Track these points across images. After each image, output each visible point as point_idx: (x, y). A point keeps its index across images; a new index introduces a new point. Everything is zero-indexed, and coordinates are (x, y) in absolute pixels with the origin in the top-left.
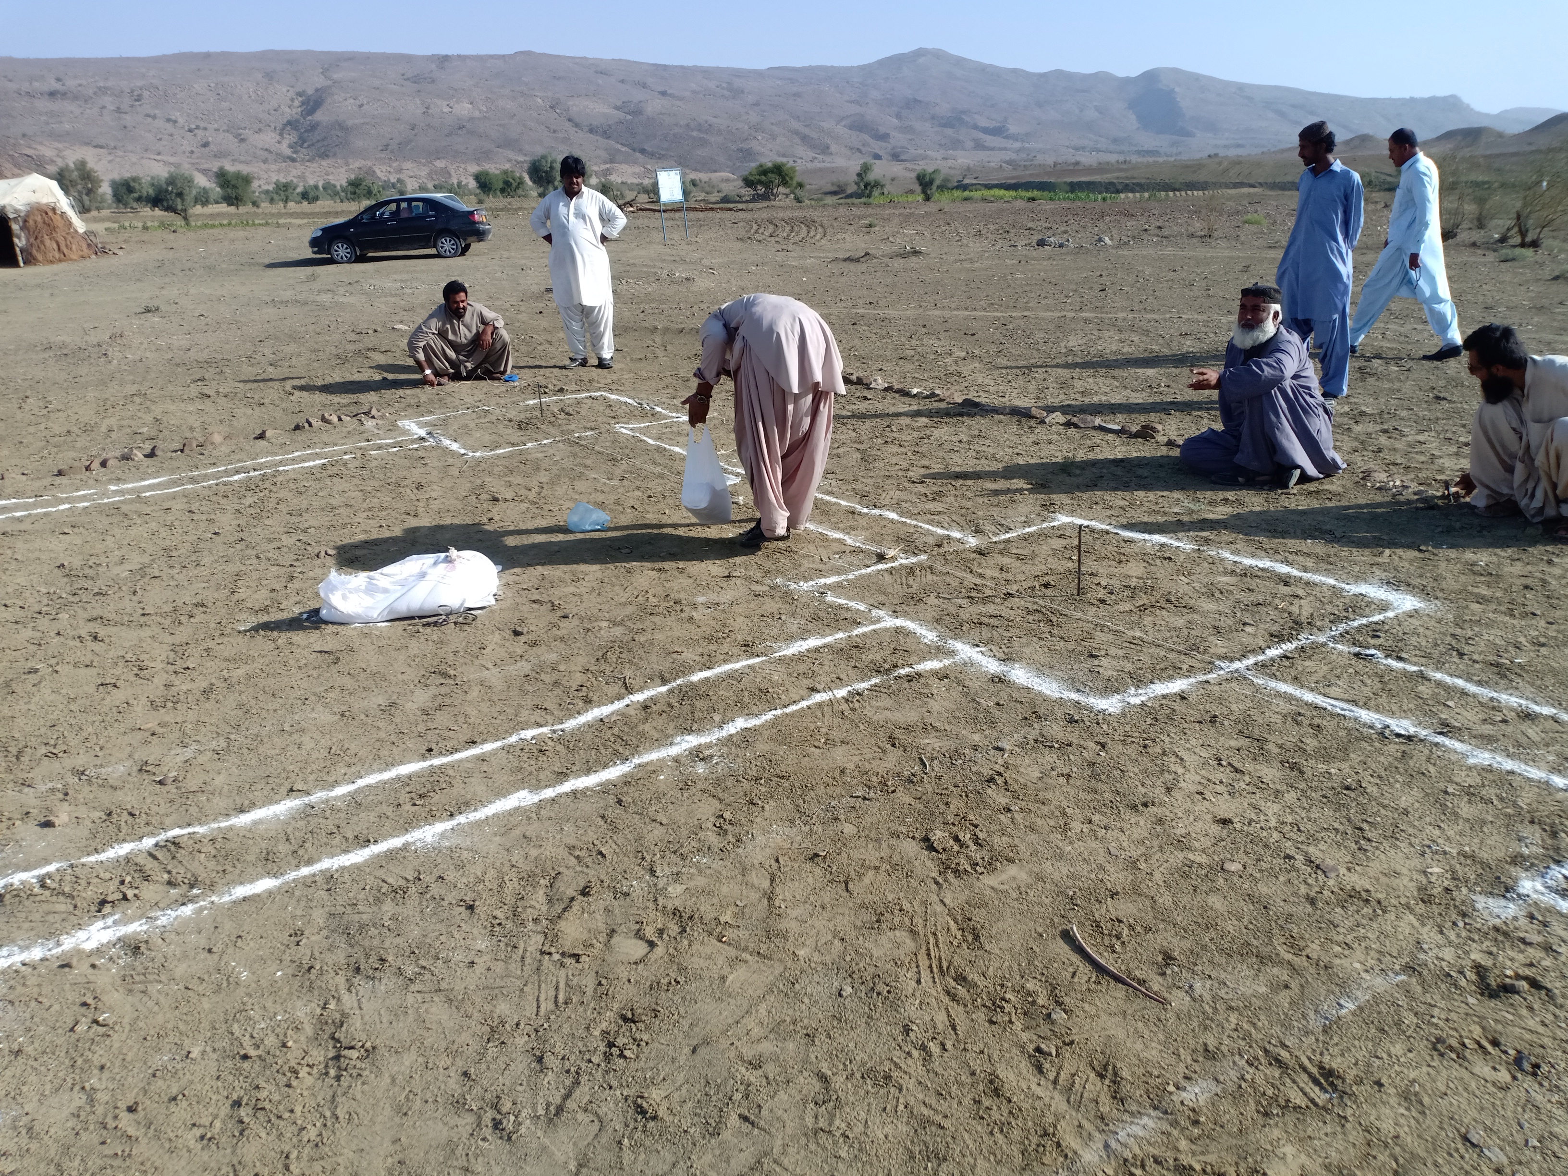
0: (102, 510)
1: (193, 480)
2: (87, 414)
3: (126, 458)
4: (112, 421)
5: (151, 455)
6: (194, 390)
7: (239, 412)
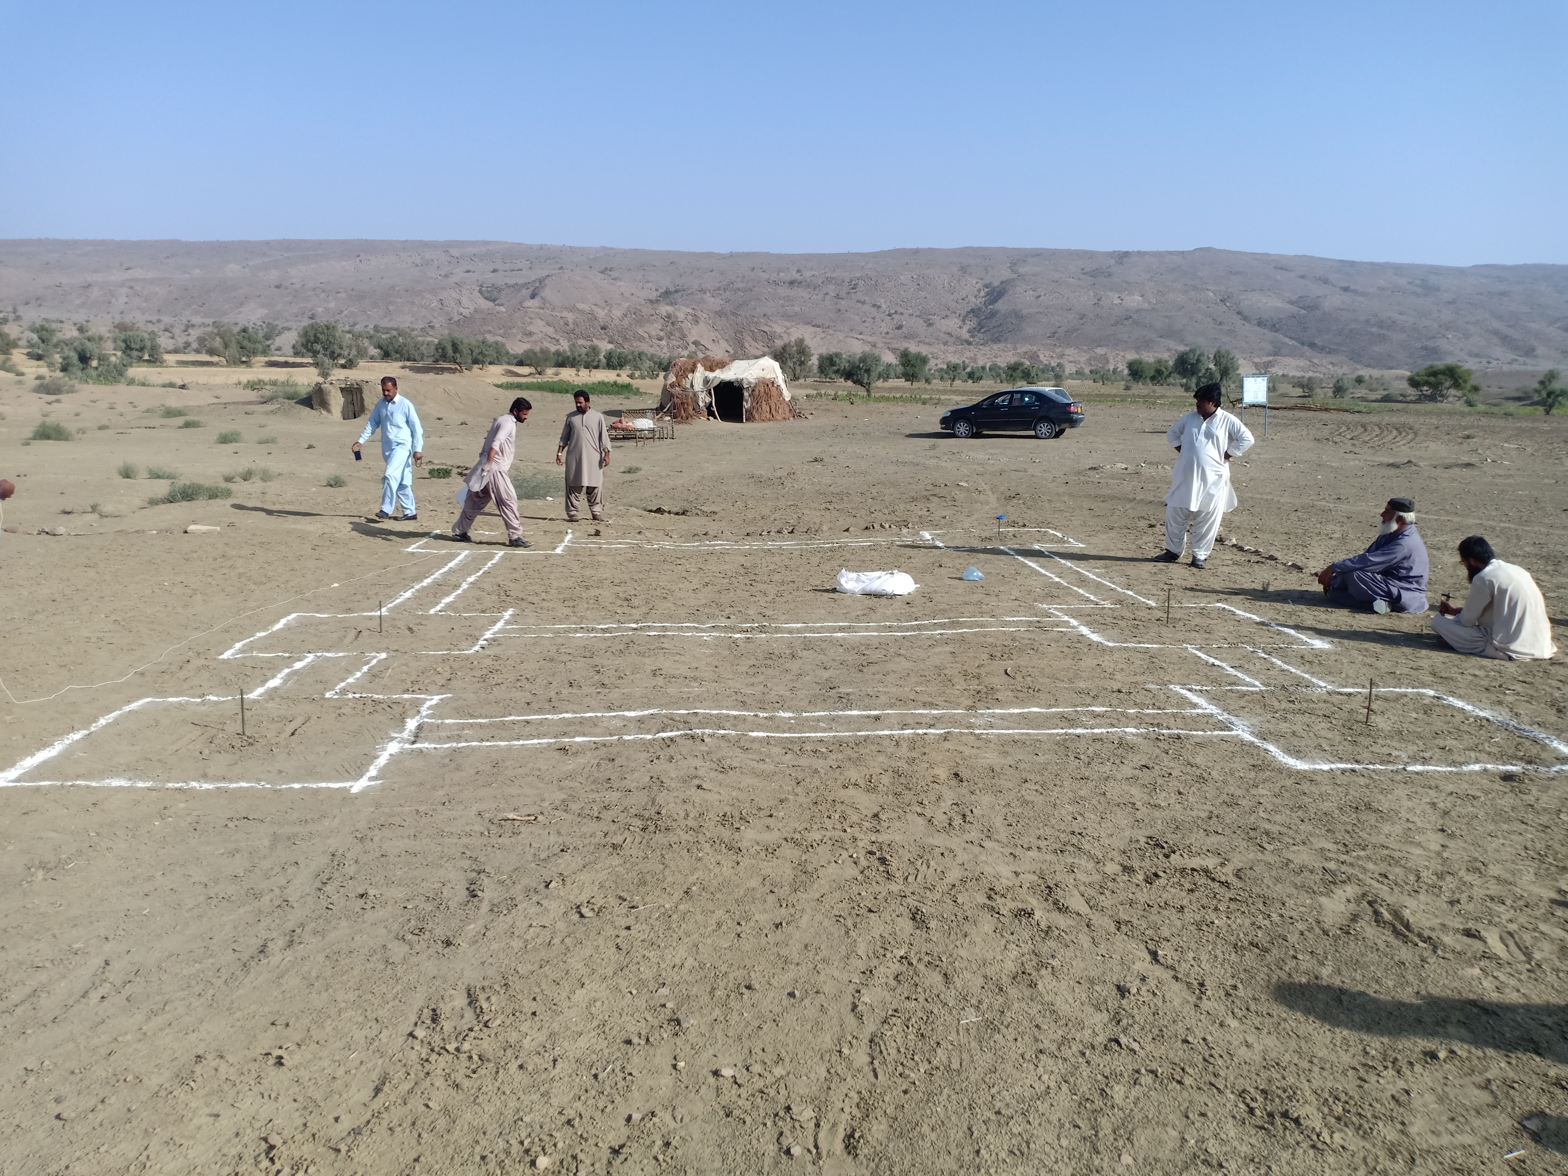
0: (763, 550)
1: (807, 545)
2: (765, 511)
3: (779, 532)
4: (777, 516)
5: (792, 532)
6: (824, 506)
7: (841, 519)
